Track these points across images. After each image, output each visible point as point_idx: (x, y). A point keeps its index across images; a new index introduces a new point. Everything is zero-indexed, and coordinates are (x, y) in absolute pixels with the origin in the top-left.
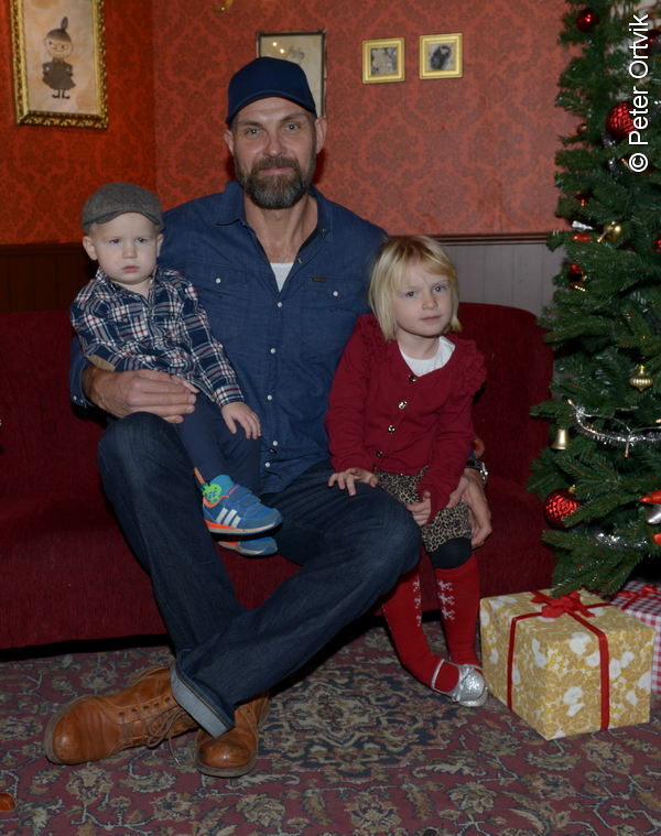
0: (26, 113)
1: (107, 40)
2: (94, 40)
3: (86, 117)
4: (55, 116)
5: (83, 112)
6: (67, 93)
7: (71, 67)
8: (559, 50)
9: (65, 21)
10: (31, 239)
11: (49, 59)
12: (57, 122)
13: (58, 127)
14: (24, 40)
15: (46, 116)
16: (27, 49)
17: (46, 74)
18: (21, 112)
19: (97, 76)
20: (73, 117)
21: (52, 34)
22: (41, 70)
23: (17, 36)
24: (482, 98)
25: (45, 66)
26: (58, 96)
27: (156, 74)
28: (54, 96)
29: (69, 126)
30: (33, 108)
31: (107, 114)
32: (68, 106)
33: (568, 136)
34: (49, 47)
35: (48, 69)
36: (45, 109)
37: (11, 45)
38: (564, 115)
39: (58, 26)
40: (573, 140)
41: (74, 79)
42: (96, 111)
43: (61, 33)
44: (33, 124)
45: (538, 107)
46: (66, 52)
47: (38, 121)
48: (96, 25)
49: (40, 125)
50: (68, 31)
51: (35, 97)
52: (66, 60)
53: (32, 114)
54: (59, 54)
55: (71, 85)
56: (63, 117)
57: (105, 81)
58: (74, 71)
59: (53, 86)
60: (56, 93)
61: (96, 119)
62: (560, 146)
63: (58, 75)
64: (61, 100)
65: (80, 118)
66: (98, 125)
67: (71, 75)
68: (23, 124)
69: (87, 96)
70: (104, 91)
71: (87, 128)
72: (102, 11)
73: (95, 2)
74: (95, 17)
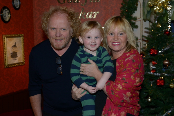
0: (7, 65)
1: (25, 46)
2: (22, 45)
3: (20, 63)
4: (13, 64)
5: (19, 62)
6: (16, 59)
7: (17, 53)
9: (16, 43)
11: (12, 52)
12: (14, 66)
15: (11, 65)
16: (7, 51)
17: (11, 55)
18: (6, 65)
20: (17, 64)
21: (13, 47)
22: (10, 55)
23: (5, 49)
25: (11, 54)
26: (14, 60)
28: (13, 60)
29: (16, 66)
30: (8, 64)
31: (25, 61)
32: (16, 61)
34: (12, 50)
35: (12, 54)
36: (11, 63)
37: (3, 51)
39: (14, 45)
41: (18, 55)
42: (22, 61)
43: (15, 46)
44: (9, 67)
46: (16, 50)
47: (9, 66)
48: (22, 43)
49: (10, 67)
50: (16, 45)
51: (10, 61)
52: (16, 52)
53: (8, 65)
54: (14, 51)
55: (17, 56)
56: (15, 64)
57: (24, 54)
58: (18, 53)
59: (13, 58)
60: (13, 59)
61: (22, 63)
63: (14, 55)
64: (15, 60)
65: (19, 63)
66: (23, 64)
67: (17, 54)
68: (6, 68)
69: (20, 58)
70: (24, 56)
71: (20, 65)
72: (24, 39)
73: (22, 38)
74: (22, 41)
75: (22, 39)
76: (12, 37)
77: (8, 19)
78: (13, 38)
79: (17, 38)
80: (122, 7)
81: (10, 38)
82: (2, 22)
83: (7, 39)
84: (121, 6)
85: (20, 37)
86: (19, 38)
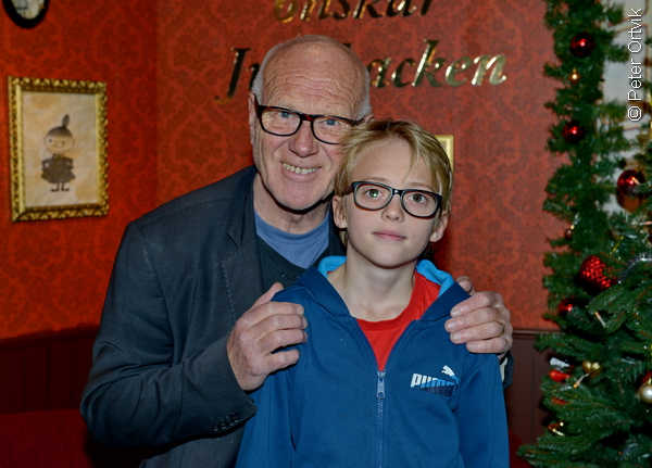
0: (22, 210)
1: (109, 133)
2: (96, 131)
3: (85, 207)
4: (53, 209)
5: (83, 201)
6: (66, 186)
7: (71, 161)
8: (547, 155)
9: (66, 118)
10: (23, 330)
11: (49, 156)
12: (54, 215)
13: (57, 219)
14: (22, 142)
15: (44, 210)
16: (26, 149)
17: (45, 170)
18: (17, 210)
19: (98, 168)
20: (71, 208)
21: (53, 132)
22: (40, 167)
23: (15, 139)
24: (472, 197)
25: (44, 162)
26: (57, 190)
27: (160, 157)
28: (53, 191)
29: (68, 218)
30: (30, 204)
31: (107, 202)
32: (69, 196)
33: (555, 238)
34: (49, 145)
35: (47, 165)
36: (42, 203)
37: (9, 147)
38: (551, 219)
39: (59, 124)
40: (560, 244)
41: (74, 171)
42: (95, 200)
43: (63, 130)
44: (30, 220)
45: (527, 208)
46: (66, 148)
47: (34, 216)
48: (98, 121)
49: (38, 220)
50: (69, 127)
51: (33, 193)
52: (67, 155)
53: (29, 211)
54: (59, 150)
55: (71, 177)
56: (60, 210)
57: (107, 170)
58: (75, 164)
59: (52, 181)
60: (55, 186)
61: (97, 207)
62: (548, 248)
63: (58, 170)
64: (60, 193)
65: (79, 208)
66: (98, 213)
67: (71, 167)
68: (18, 220)
69: (86, 186)
70: (107, 180)
71: (86, 217)
72: (105, 105)
73: (97, 97)
74: (97, 112)
75: (96, 101)
76: (50, 89)
77: (33, 12)
78: (56, 95)
79: (73, 97)
81: (41, 95)
82: (8, 22)
83: (28, 95)
85: (90, 91)
86: (83, 98)
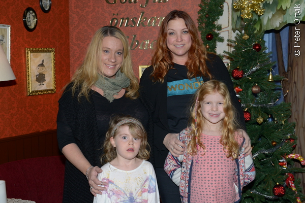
0: (31, 92)
1: (56, 65)
2: (52, 65)
3: (49, 90)
5: (48, 88)
6: (43, 83)
7: (44, 75)
9: (43, 60)
10: (31, 132)
11: (38, 73)
12: (40, 93)
13: (41, 94)
14: (30, 69)
15: (37, 92)
16: (32, 71)
17: (37, 78)
18: (29, 92)
19: (53, 77)
20: (45, 91)
21: (39, 66)
23: (28, 68)
25: (36, 76)
29: (44, 94)
30: (33, 90)
31: (56, 88)
32: (43, 87)
34: (38, 70)
36: (36, 90)
37: (26, 71)
42: (52, 88)
43: (42, 65)
44: (33, 95)
48: (52, 61)
49: (35, 95)
50: (44, 64)
51: (34, 86)
52: (43, 73)
53: (33, 92)
54: (41, 71)
55: (45, 80)
56: (41, 91)
57: (55, 78)
58: (45, 76)
59: (39, 82)
60: (40, 84)
61: (52, 90)
63: (41, 78)
65: (47, 91)
66: (53, 92)
68: (29, 95)
69: (49, 83)
70: (55, 81)
71: (49, 93)
72: (54, 56)
73: (52, 53)
74: (52, 59)
76: (38, 51)
77: (32, 26)
78: (40, 53)
79: (45, 53)
80: (200, 11)
81: (36, 54)
82: (25, 30)
83: (32, 54)
84: (199, 8)
85: (50, 52)
86: (48, 54)
